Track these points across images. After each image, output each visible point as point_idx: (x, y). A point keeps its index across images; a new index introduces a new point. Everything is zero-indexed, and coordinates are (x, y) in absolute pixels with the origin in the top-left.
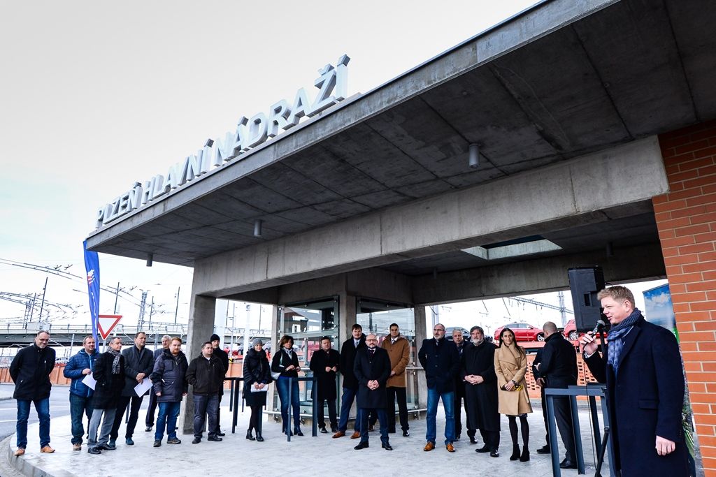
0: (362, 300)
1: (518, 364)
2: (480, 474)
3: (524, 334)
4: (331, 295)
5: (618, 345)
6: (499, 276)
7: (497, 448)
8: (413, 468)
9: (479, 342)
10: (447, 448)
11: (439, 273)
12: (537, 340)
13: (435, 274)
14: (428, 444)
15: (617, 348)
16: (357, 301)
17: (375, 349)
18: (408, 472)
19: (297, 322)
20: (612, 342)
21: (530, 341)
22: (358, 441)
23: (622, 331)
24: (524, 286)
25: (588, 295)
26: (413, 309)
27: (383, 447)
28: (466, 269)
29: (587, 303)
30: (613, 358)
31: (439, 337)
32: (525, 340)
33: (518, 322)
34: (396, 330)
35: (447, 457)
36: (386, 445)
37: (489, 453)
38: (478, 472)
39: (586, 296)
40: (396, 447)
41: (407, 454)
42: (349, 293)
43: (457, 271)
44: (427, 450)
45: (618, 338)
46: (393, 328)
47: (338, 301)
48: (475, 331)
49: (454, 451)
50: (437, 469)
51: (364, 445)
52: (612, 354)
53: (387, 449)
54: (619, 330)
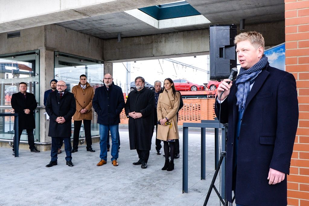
0: (59, 55)
1: (171, 105)
2: (133, 183)
3: (184, 86)
4: (33, 49)
5: (247, 88)
6: (165, 42)
7: (146, 162)
8: (83, 181)
9: (141, 88)
10: (112, 163)
11: (122, 38)
12: (191, 90)
13: (119, 39)
14: (101, 161)
15: (246, 91)
16: (55, 56)
17: (63, 93)
18: (77, 185)
19: (9, 71)
20: (242, 85)
21: (187, 91)
22: (49, 160)
23: (253, 74)
24: (182, 50)
25: (222, 48)
26: (103, 65)
27: (67, 164)
28: (142, 36)
29: (221, 56)
30: (242, 100)
31: (109, 84)
32: (184, 90)
33: (181, 79)
34: (85, 79)
35: (112, 170)
36: (69, 163)
37: (141, 165)
38: (132, 182)
39: (221, 49)
40: (77, 163)
41: (83, 169)
42: (47, 49)
43: (136, 37)
44: (99, 165)
45: (247, 81)
46: (82, 78)
47: (39, 54)
48: (138, 80)
49: (117, 165)
50: (102, 181)
51: (54, 163)
52: (241, 96)
53: (69, 166)
54: (251, 73)
